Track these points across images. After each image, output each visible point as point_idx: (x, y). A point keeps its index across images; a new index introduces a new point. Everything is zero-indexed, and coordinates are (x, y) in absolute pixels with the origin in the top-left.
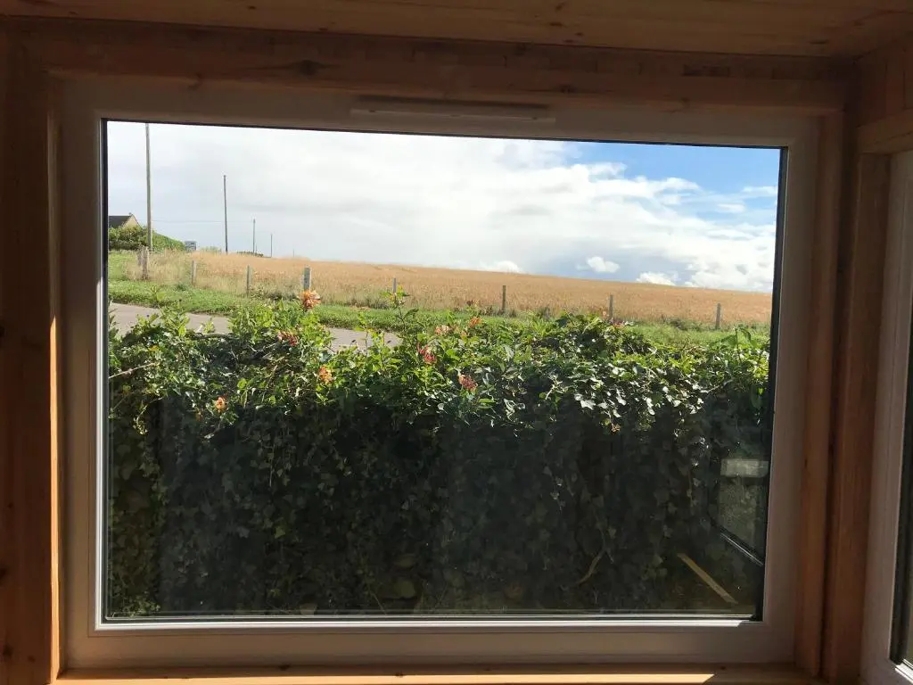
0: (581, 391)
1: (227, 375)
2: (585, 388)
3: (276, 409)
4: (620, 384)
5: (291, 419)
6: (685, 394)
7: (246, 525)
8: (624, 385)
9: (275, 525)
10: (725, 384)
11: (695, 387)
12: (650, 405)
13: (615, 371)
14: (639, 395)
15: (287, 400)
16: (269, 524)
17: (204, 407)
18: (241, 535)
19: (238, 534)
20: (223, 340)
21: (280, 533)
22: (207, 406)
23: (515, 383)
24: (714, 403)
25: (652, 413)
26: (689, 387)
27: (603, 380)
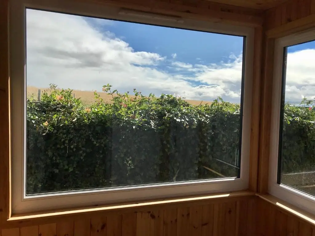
0: (175, 116)
1: (44, 115)
2: (176, 115)
3: (68, 126)
4: (186, 114)
5: (75, 129)
6: (204, 118)
7: (57, 168)
8: (187, 114)
9: (69, 167)
10: (216, 114)
11: (206, 115)
12: (195, 120)
13: (184, 110)
14: (192, 118)
15: (72, 122)
16: (66, 167)
17: (40, 126)
18: (56, 172)
19: (54, 172)
20: (39, 104)
21: (71, 170)
22: (41, 125)
23: (153, 115)
24: (213, 120)
25: (196, 123)
26: (205, 116)
27: (180, 113)
